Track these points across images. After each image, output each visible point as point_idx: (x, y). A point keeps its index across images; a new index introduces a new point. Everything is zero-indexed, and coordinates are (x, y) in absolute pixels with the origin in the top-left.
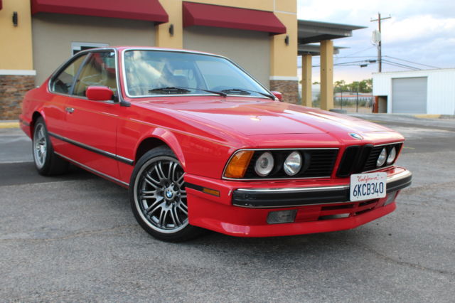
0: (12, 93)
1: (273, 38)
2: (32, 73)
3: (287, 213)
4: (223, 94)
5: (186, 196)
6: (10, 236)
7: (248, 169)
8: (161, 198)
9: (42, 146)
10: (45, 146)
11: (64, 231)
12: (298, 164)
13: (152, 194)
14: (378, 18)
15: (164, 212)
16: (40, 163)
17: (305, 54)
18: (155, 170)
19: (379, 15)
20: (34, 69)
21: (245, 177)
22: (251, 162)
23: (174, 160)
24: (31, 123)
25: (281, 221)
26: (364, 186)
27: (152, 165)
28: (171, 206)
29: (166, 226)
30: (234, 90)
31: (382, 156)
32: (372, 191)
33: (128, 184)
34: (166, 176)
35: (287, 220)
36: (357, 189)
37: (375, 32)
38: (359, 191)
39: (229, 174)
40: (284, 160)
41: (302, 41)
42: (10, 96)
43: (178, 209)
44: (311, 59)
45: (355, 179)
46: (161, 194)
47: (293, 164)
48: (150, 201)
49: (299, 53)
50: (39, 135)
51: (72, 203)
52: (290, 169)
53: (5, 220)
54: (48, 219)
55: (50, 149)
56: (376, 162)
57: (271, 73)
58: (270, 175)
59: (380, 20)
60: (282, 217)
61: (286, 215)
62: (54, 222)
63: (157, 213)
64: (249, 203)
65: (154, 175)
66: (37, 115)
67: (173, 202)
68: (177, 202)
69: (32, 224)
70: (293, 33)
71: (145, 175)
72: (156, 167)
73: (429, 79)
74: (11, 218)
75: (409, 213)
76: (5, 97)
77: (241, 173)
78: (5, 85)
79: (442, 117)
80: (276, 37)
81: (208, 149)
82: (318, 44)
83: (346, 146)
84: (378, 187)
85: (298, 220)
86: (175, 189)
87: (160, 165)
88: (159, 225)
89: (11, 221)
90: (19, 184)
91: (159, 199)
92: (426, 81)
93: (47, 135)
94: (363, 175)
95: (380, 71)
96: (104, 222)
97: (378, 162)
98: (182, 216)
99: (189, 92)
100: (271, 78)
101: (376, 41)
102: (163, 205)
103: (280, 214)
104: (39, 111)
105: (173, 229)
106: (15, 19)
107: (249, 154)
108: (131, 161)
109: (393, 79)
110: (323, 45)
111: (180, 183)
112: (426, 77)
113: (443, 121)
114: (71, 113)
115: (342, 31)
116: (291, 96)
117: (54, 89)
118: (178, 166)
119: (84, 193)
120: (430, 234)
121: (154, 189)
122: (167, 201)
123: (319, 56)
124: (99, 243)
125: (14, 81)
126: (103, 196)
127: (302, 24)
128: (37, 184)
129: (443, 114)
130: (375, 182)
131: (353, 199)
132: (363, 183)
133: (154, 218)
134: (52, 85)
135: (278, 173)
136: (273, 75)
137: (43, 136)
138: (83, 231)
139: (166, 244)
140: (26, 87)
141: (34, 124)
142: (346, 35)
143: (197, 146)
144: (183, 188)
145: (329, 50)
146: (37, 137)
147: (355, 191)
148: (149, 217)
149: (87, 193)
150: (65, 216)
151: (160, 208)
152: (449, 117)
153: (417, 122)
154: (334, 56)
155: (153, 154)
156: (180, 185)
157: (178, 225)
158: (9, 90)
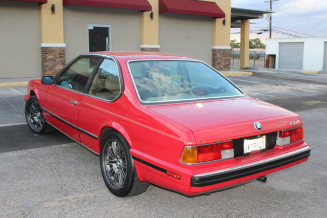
0: (51, 59)
1: (215, 21)
2: (63, 45)
20: (64, 43)
41: (233, 20)
42: (49, 61)
57: (213, 44)
59: (271, 1)
73: (305, 44)
76: (46, 62)
78: (46, 53)
80: (217, 20)
92: (303, 45)
95: (270, 37)
100: (214, 47)
101: (268, 17)
106: (53, 9)
109: (280, 43)
110: (243, 23)
112: (303, 43)
115: (257, 14)
116: (225, 60)
125: (52, 51)
127: (234, 10)
136: (215, 45)
140: (60, 55)
142: (259, 17)
145: (247, 27)
158: (49, 57)
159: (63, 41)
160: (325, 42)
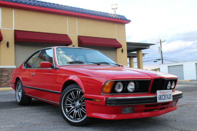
0: (6, 76)
1: (116, 50)
2: (14, 67)
3: (130, 108)
4: (98, 64)
5: (85, 105)
6: (6, 126)
7: (112, 89)
8: (74, 107)
9: (20, 93)
10: (21, 92)
11: (30, 124)
12: (133, 87)
13: (70, 106)
14: (160, 42)
15: (75, 113)
16: (19, 100)
17: (130, 57)
18: (71, 95)
19: (160, 40)
20: (15, 65)
21: (111, 93)
22: (113, 86)
23: (79, 89)
24: (15, 83)
25: (128, 112)
26: (162, 96)
27: (69, 93)
28: (78, 110)
29: (76, 119)
30: (103, 62)
31: (169, 85)
32: (166, 98)
33: (59, 103)
34: (76, 97)
35: (130, 111)
36: (160, 97)
37: (159, 47)
38: (161, 98)
39: (104, 92)
40: (127, 85)
41: (129, 51)
42: (5, 77)
43: (81, 111)
44: (133, 59)
45: (159, 93)
46: (74, 105)
47: (131, 87)
48: (69, 109)
49: (128, 57)
50: (19, 88)
51: (33, 114)
52: (130, 89)
53: (4, 121)
54: (23, 120)
55: (23, 94)
56: (167, 87)
58: (122, 92)
59: (161, 42)
60: (128, 110)
61: (130, 109)
62: (26, 121)
63: (72, 114)
64: (113, 104)
65: (71, 97)
66: (18, 79)
67: (79, 108)
68: (81, 108)
69: (16, 122)
70: (125, 47)
71: (67, 97)
72: (71, 93)
74: (7, 120)
75: (183, 113)
76: (2, 77)
77: (109, 91)
78: (3, 72)
79: (191, 81)
80: (118, 49)
81: (93, 85)
82: (136, 52)
83: (154, 78)
84: (169, 96)
85: (135, 112)
86: (80, 103)
87: (73, 92)
88: (73, 119)
89: (6, 121)
90: (10, 108)
91: (73, 107)
92: (183, 67)
93: (22, 87)
94: (162, 91)
95: (163, 63)
96: (48, 120)
97: (168, 87)
98: (83, 114)
99: (84, 63)
101: (160, 51)
102: (75, 110)
103: (127, 109)
104: (18, 77)
105: (80, 120)
106: (8, 44)
107: (112, 83)
108: (60, 92)
109: (168, 66)
110: (138, 52)
111: (82, 99)
112: (183, 65)
113: (192, 82)
114: (33, 76)
115: (146, 46)
117: (25, 67)
118: (81, 92)
119: (38, 111)
120: (193, 120)
121: (70, 103)
122: (76, 108)
123: (136, 58)
124: (47, 128)
125: (6, 70)
126: (47, 111)
127: (128, 44)
128: (17, 108)
129: (191, 79)
130: (167, 94)
131: (158, 101)
132: (162, 94)
133: (71, 116)
134: (24, 66)
135: (125, 91)
137: (20, 88)
138: (39, 124)
139: (76, 127)
141: (16, 83)
142: (147, 48)
143: (89, 84)
144: (83, 101)
145: (141, 55)
146: (18, 88)
147: (159, 98)
148: (68, 116)
149: (40, 111)
150: (31, 119)
151: (73, 111)
152: (194, 80)
153: (181, 83)
154: (143, 57)
155: (70, 88)
156: (82, 100)
157: (81, 118)
158: (4, 75)
159: (14, 64)
160: (196, 64)
